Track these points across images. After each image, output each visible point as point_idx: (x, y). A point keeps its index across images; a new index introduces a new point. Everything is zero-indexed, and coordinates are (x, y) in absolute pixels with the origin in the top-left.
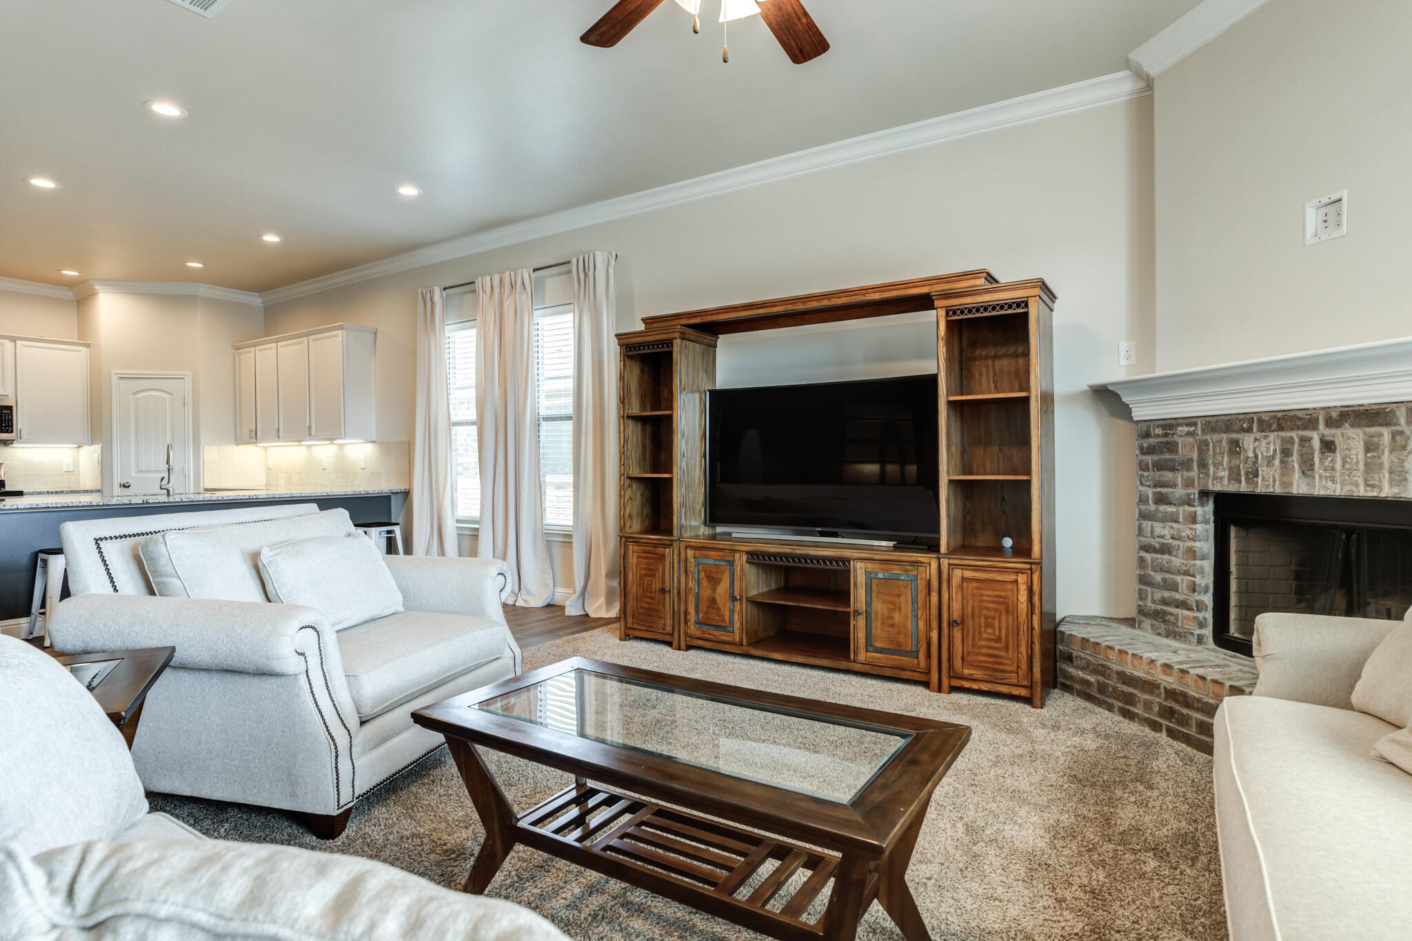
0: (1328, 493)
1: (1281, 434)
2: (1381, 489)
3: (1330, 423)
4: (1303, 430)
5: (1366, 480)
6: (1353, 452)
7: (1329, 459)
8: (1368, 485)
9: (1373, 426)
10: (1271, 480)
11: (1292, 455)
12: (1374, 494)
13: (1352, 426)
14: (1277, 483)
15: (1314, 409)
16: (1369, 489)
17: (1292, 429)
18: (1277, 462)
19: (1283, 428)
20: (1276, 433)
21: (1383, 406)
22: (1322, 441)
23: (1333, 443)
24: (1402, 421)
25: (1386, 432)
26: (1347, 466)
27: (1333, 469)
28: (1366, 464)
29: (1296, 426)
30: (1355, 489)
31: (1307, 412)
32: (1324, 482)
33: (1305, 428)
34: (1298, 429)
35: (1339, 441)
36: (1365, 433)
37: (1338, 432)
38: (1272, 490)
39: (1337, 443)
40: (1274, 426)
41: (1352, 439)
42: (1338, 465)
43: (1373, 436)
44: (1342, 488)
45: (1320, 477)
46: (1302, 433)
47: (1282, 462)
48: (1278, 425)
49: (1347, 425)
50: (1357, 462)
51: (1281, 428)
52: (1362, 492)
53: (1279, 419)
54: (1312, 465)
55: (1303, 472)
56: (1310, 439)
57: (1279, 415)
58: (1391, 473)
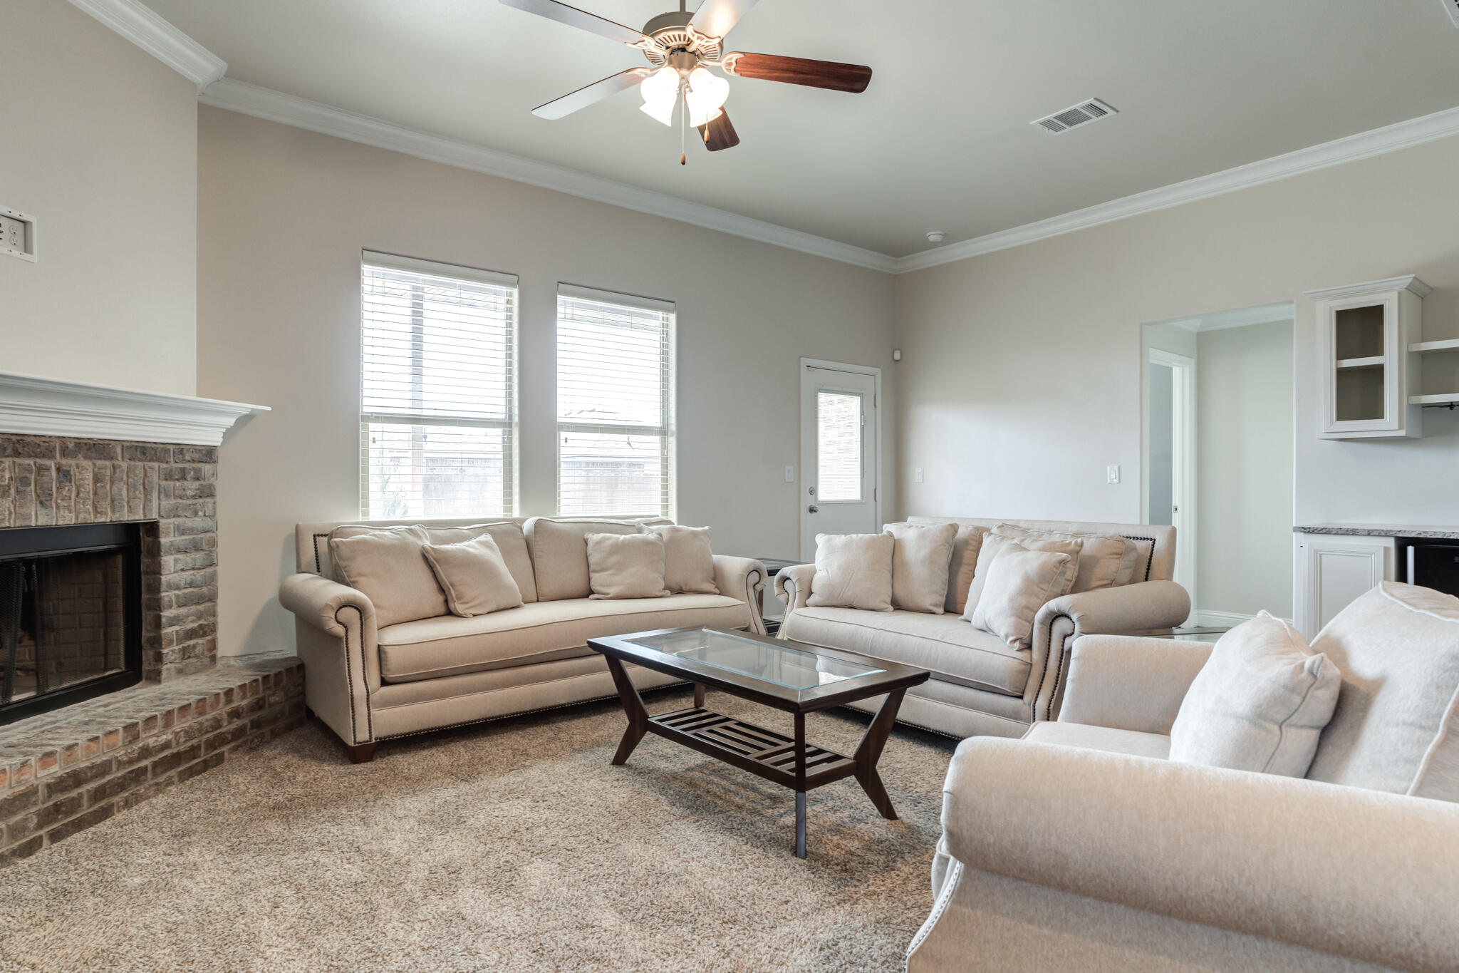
0: (66, 522)
1: (17, 460)
2: (106, 514)
3: (65, 453)
4: (39, 458)
5: (95, 508)
6: (86, 482)
7: (67, 488)
8: (99, 513)
9: (100, 459)
10: (7, 512)
11: (30, 485)
12: (102, 520)
13: (85, 458)
14: (13, 516)
15: (50, 437)
16: (99, 515)
17: (30, 456)
18: (13, 491)
19: (20, 453)
20: (10, 459)
21: (106, 442)
22: (58, 470)
23: (69, 472)
24: (120, 458)
25: (108, 463)
26: (82, 495)
27: (70, 499)
28: (95, 494)
29: (34, 452)
30: (88, 517)
31: (43, 439)
32: (62, 512)
33: (44, 456)
34: (36, 456)
35: (74, 470)
36: (94, 465)
37: (72, 462)
38: (7, 525)
39: (72, 473)
40: (9, 451)
41: (85, 469)
42: (73, 497)
43: (102, 468)
44: (77, 518)
45: (58, 507)
46: (39, 461)
47: (18, 492)
48: (13, 450)
49: (80, 456)
50: (89, 492)
51: (18, 454)
52: (92, 519)
53: (14, 443)
54: (51, 495)
55: (41, 503)
56: (48, 469)
57: (14, 438)
58: (113, 501)
